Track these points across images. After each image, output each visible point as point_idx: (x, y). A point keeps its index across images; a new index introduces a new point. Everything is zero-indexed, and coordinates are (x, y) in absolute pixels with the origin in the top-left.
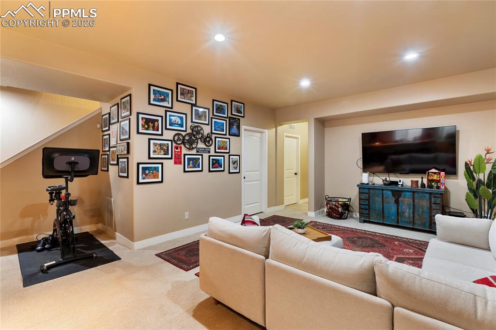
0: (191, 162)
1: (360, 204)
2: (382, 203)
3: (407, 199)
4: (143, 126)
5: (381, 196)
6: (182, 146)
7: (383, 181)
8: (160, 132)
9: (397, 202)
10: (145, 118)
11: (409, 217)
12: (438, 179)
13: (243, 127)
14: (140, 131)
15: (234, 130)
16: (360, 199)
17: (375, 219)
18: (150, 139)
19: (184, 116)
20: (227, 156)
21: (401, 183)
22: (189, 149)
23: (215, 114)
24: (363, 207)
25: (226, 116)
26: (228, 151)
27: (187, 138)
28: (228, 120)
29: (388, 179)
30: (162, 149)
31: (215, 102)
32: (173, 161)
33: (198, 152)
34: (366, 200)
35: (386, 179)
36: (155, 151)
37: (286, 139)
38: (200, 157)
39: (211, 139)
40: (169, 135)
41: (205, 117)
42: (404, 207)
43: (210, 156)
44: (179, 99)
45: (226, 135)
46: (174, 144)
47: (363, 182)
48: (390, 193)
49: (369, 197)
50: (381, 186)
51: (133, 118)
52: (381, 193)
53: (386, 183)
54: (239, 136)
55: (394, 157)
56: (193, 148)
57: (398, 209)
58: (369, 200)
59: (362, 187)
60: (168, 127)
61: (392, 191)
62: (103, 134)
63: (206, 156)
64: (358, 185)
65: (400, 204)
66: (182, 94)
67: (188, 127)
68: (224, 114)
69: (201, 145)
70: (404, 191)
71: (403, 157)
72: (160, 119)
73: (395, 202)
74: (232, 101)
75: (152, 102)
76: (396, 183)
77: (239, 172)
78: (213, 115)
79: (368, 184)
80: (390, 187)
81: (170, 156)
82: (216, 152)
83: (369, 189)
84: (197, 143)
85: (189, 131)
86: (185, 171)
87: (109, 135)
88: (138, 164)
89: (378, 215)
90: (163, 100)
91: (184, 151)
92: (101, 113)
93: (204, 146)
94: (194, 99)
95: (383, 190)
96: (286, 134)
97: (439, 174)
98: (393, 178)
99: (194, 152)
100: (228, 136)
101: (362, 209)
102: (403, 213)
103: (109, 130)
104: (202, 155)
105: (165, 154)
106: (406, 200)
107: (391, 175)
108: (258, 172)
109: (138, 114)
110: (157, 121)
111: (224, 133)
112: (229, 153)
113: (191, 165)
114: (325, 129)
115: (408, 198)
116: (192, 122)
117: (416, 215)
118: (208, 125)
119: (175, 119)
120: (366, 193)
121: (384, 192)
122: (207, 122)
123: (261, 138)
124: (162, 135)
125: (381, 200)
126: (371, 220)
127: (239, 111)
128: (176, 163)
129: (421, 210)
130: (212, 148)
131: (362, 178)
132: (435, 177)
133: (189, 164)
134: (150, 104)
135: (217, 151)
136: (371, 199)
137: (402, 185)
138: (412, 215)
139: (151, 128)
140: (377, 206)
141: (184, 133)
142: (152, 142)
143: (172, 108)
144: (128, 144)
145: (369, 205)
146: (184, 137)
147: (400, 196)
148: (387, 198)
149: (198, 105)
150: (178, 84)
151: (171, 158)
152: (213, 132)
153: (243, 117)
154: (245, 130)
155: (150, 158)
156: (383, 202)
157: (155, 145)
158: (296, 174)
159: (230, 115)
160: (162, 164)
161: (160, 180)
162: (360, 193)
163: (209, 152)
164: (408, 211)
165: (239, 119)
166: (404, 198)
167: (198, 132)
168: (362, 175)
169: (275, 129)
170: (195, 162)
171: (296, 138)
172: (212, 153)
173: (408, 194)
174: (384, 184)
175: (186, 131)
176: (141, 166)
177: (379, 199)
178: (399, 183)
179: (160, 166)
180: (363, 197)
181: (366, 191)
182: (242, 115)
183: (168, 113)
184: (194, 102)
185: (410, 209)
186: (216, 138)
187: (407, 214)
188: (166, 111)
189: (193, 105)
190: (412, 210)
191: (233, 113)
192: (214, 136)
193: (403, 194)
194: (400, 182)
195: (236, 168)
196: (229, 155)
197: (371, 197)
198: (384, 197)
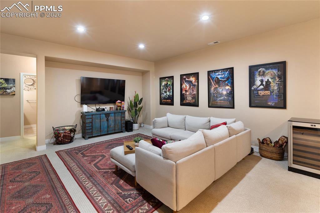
1: (86, 127)
2: (100, 123)
5: (99, 119)
11: (113, 127)
12: (121, 105)
16: (86, 123)
17: (96, 134)
24: (88, 128)
42: (111, 122)
47: (84, 112)
49: (92, 121)
52: (99, 117)
57: (108, 124)
58: (92, 123)
61: (103, 114)
65: (109, 121)
73: (107, 120)
83: (92, 115)
89: (98, 131)
95: (100, 114)
97: (121, 103)
102: (110, 125)
106: (112, 118)
117: (116, 125)
120: (90, 118)
126: (93, 136)
129: (118, 122)
132: (119, 105)
136: (93, 122)
138: (114, 126)
140: (97, 125)
145: (92, 126)
147: (109, 116)
148: (103, 118)
156: (100, 121)
164: (112, 124)
168: (81, 107)
173: (113, 115)
177: (98, 121)
178: (105, 109)
180: (88, 122)
181: (91, 117)
185: (113, 122)
187: (112, 126)
190: (114, 123)
197: (93, 120)
198: (101, 118)
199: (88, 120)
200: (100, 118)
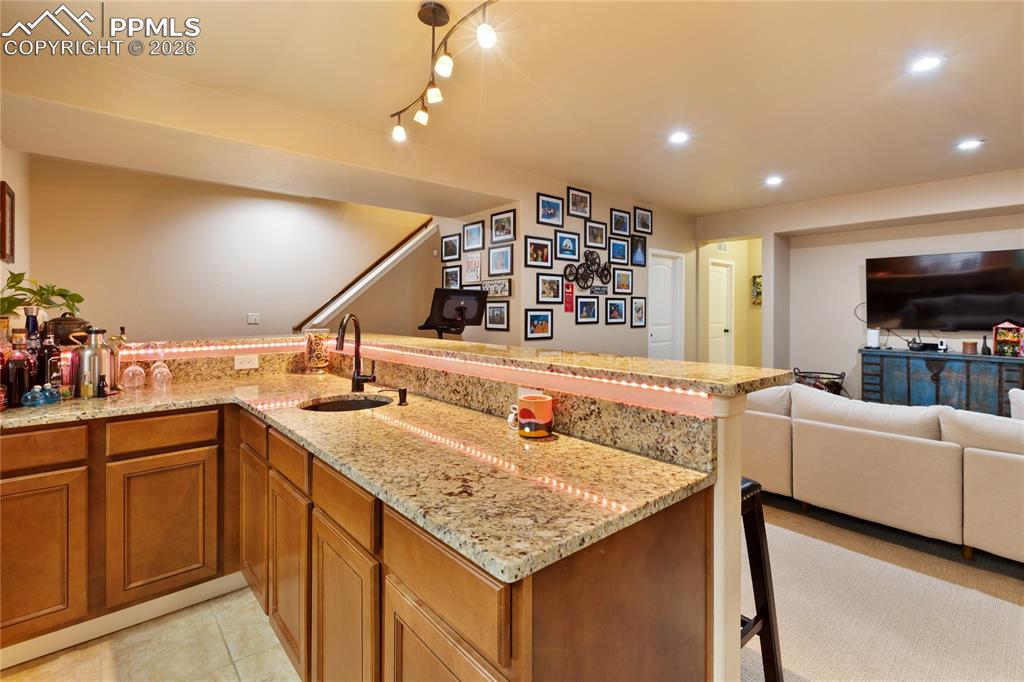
0: (585, 309)
1: (863, 383)
2: (906, 382)
3: (955, 374)
4: (532, 255)
5: (905, 369)
6: (574, 283)
7: (909, 343)
8: (549, 264)
9: (936, 379)
10: (534, 244)
12: (1016, 339)
13: (650, 251)
14: (529, 263)
15: (639, 257)
16: (864, 374)
18: (538, 275)
19: (576, 237)
20: (628, 298)
21: (943, 347)
22: (583, 288)
23: (614, 231)
24: (868, 387)
25: (627, 234)
26: (630, 291)
27: (580, 271)
28: (629, 239)
29: (918, 341)
30: (552, 288)
31: (614, 213)
32: (563, 305)
33: (592, 292)
34: (877, 375)
35: (914, 340)
36: (544, 292)
37: (711, 267)
38: (595, 300)
39: (609, 272)
40: (559, 267)
41: (602, 236)
42: (950, 387)
43: (607, 299)
44: (571, 212)
45: (627, 264)
46: (565, 282)
47: (869, 345)
48: (923, 363)
49: (882, 371)
50: (905, 352)
51: (519, 245)
52: (905, 364)
53: (915, 346)
54: (644, 266)
55: (921, 301)
56: (588, 287)
57: (937, 391)
58: (881, 376)
59: (867, 354)
60: (559, 255)
61: (927, 360)
62: (443, 265)
63: (602, 298)
64: (860, 351)
65: (942, 381)
66: (574, 204)
67: (582, 254)
68: (625, 230)
69: (597, 282)
70: (948, 360)
71: (941, 301)
72: (549, 243)
73: (933, 379)
74: (635, 208)
75: (541, 220)
76: (934, 347)
77: (644, 326)
78: (612, 233)
79: (879, 348)
80: (923, 354)
81: (559, 300)
82: (614, 293)
83: (882, 356)
84: (593, 278)
85: (582, 261)
86: (577, 323)
87: (460, 267)
88: (527, 311)
90: (552, 216)
91: (577, 292)
92: (438, 232)
93: (601, 284)
94: (588, 209)
95: (908, 358)
96: (712, 260)
97: (1018, 330)
98: (927, 338)
99: (587, 293)
100: (629, 267)
101: (868, 391)
103: (459, 259)
104: (597, 298)
105: (555, 297)
106: (953, 375)
107: (922, 333)
108: (669, 327)
109: (526, 237)
110: (546, 246)
111: (625, 261)
112: (631, 294)
113: (585, 314)
114: (792, 250)
115: (958, 372)
116: (586, 246)
118: (605, 249)
119: (568, 243)
120: (876, 364)
121: (911, 361)
122: (604, 246)
123: (674, 269)
124: (551, 268)
125: (906, 375)
127: (645, 225)
128: (567, 310)
129: (982, 392)
130: (610, 285)
131: (866, 339)
132: (1010, 337)
133: (581, 313)
134: (538, 222)
135: (617, 290)
136: (885, 375)
137: (945, 350)
139: (540, 258)
141: (577, 264)
142: (541, 277)
143: (562, 226)
144: (510, 281)
146: (577, 270)
147: (941, 369)
148: (918, 371)
149: (593, 219)
150: (569, 188)
151: (561, 303)
152: (612, 260)
153: (651, 234)
154: (653, 255)
155: (538, 302)
156: (909, 379)
157: (544, 282)
158: (726, 331)
159: (633, 232)
160: (551, 310)
161: (549, 335)
162: (863, 364)
163: (606, 293)
164: (957, 394)
165: (645, 238)
166: (949, 371)
167: (593, 262)
168: (866, 334)
169: (694, 252)
170: (588, 308)
171: (727, 266)
172: (610, 294)
173: (957, 365)
174: (911, 348)
175: (578, 261)
176: (530, 313)
177: (900, 375)
178: (940, 347)
179: (549, 313)
180: (869, 371)
181: (878, 360)
182: (649, 231)
183: (559, 235)
184: (587, 215)
185: (961, 390)
186: (614, 269)
187: (954, 400)
188: (556, 232)
189: (587, 220)
190: (964, 393)
191: (638, 228)
192: (613, 266)
193: (948, 364)
194: (942, 344)
195: (640, 319)
196: (632, 298)
197: (885, 369)
198: (912, 370)
199: (870, 366)
200: (909, 369)
